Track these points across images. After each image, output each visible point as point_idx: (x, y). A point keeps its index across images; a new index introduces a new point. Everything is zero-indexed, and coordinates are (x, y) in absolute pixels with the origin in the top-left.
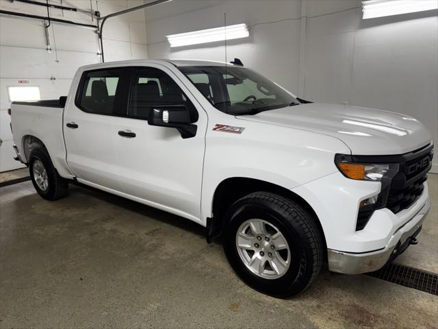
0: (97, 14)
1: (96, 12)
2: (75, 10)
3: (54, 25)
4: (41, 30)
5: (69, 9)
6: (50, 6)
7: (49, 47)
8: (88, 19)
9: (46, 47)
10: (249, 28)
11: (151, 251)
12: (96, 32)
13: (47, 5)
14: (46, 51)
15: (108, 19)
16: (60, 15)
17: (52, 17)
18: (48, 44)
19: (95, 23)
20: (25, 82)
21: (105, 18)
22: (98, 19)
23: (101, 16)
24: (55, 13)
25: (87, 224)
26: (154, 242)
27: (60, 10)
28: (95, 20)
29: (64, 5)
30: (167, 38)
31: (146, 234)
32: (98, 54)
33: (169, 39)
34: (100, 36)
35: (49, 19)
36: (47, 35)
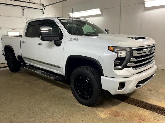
0: (43, 5)
1: (42, 4)
2: (34, 3)
3: (26, 9)
4: (21, 11)
5: (32, 3)
7: (24, 17)
8: (39, 7)
10: (101, 10)
11: (49, 90)
12: (42, 11)
13: (24, 2)
16: (29, 5)
17: (26, 6)
18: (23, 16)
19: (42, 8)
20: (14, 30)
21: (46, 6)
22: (43, 7)
24: (27, 5)
25: (30, 81)
26: (52, 88)
27: (29, 3)
29: (30, 2)
30: (69, 14)
31: (50, 85)
33: (70, 15)
34: (43, 13)
35: (24, 7)
36: (23, 13)
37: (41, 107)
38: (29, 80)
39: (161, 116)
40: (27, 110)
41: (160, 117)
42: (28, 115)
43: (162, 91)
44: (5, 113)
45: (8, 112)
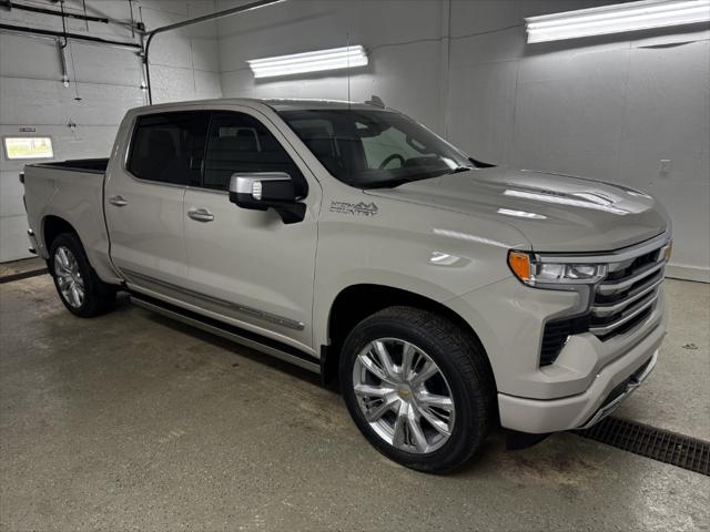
0: (140, 26)
1: (139, 24)
2: (105, 20)
3: (72, 44)
4: (52, 52)
5: (97, 19)
6: (68, 15)
7: (66, 77)
8: (127, 35)
9: (61, 77)
10: (368, 52)
12: (138, 54)
13: (63, 14)
14: (60, 83)
15: (157, 35)
16: (82, 30)
17: (70, 32)
18: (63, 71)
19: (137, 40)
20: (30, 130)
21: (152, 34)
22: (143, 35)
23: (147, 30)
24: (74, 26)
27: (82, 21)
28: (137, 36)
29: (89, 14)
30: (249, 64)
32: (142, 87)
33: (252, 66)
34: (145, 60)
35: (65, 35)
36: (62, 59)
37: (163, 441)
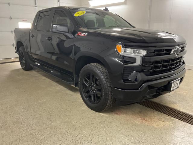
7: (36, 6)
18: (36, 4)
34: (59, 1)
37: (40, 101)
38: (36, 76)
39: (169, 118)
40: (24, 103)
41: (167, 118)
42: (24, 108)
43: (182, 93)
44: (2, 105)
45: (5, 104)
